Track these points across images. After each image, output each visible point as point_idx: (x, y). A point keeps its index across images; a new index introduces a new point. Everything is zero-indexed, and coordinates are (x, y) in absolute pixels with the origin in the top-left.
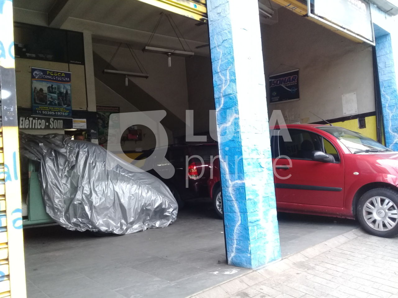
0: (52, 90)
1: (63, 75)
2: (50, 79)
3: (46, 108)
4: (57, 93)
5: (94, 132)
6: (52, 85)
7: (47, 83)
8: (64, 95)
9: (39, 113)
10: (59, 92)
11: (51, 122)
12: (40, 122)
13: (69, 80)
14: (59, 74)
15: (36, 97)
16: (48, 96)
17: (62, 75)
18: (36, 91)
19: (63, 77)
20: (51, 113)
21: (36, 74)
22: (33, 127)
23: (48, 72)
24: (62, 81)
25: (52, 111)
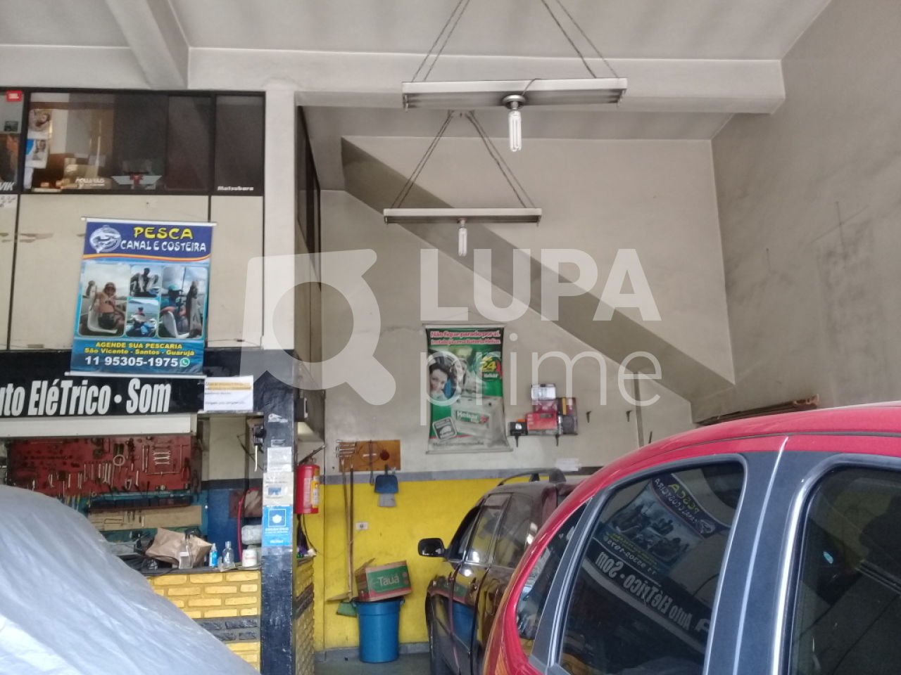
0: (145, 288)
1: (187, 233)
2: (142, 252)
3: (118, 345)
4: (159, 295)
5: (278, 420)
6: (147, 271)
7: (132, 266)
8: (184, 299)
9: (93, 366)
10: (166, 291)
11: (132, 393)
12: (96, 395)
13: (204, 249)
14: (174, 234)
15: (90, 314)
16: (130, 307)
17: (184, 235)
18: (92, 294)
19: (186, 239)
20: (131, 362)
21: (99, 239)
22: (72, 411)
23: (137, 229)
24: (182, 254)
25: (136, 356)
